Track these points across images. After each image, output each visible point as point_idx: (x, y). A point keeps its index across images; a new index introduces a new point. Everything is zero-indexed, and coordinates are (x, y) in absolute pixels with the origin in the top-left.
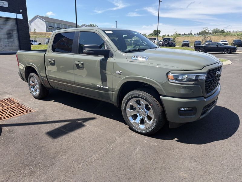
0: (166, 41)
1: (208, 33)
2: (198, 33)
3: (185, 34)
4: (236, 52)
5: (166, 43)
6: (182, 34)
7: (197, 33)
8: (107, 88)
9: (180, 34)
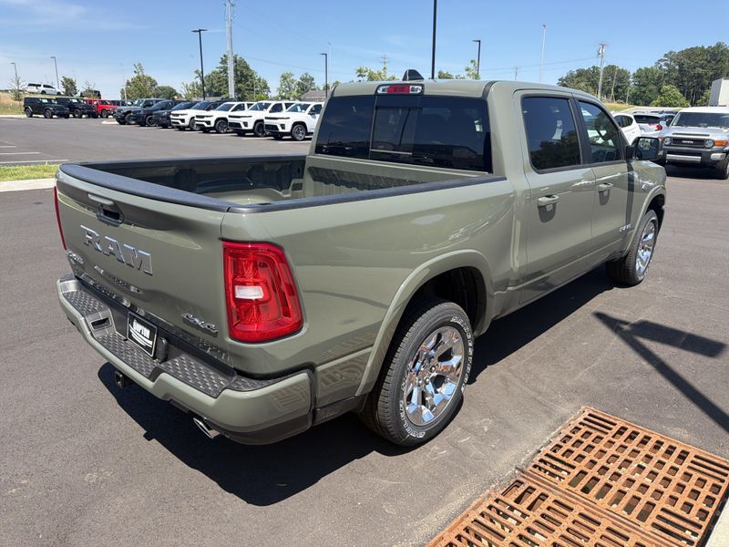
8: (630, 225)
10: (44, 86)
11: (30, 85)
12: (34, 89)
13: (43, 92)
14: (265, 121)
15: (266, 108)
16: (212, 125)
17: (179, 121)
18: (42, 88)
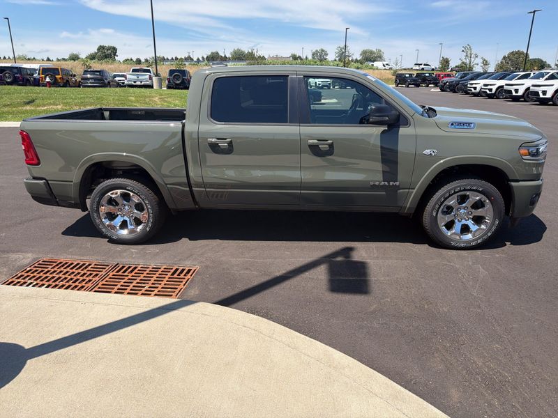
0: (176, 77)
1: (225, 59)
2: (205, 57)
3: (176, 58)
4: (323, 101)
5: (178, 82)
6: (170, 58)
7: (203, 58)
8: (397, 183)
9: (166, 58)
10: (425, 65)
11: (416, 64)
12: (417, 67)
13: (423, 69)
14: (531, 88)
15: (543, 77)
16: (493, 92)
17: (472, 89)
18: (422, 66)
